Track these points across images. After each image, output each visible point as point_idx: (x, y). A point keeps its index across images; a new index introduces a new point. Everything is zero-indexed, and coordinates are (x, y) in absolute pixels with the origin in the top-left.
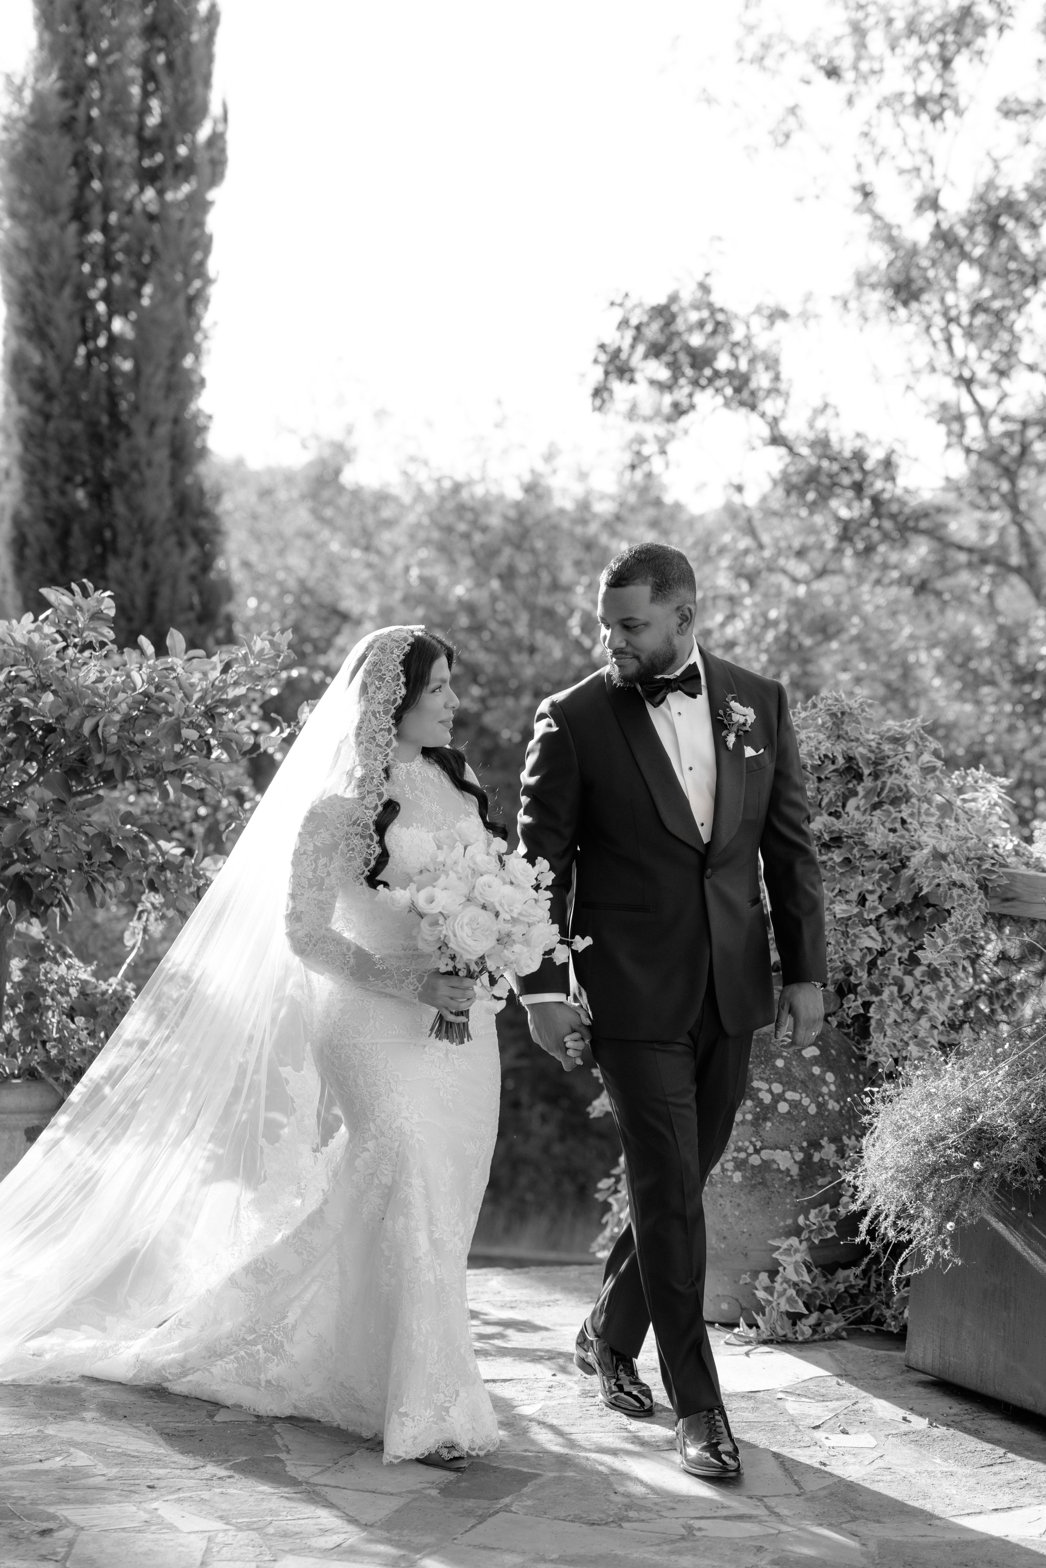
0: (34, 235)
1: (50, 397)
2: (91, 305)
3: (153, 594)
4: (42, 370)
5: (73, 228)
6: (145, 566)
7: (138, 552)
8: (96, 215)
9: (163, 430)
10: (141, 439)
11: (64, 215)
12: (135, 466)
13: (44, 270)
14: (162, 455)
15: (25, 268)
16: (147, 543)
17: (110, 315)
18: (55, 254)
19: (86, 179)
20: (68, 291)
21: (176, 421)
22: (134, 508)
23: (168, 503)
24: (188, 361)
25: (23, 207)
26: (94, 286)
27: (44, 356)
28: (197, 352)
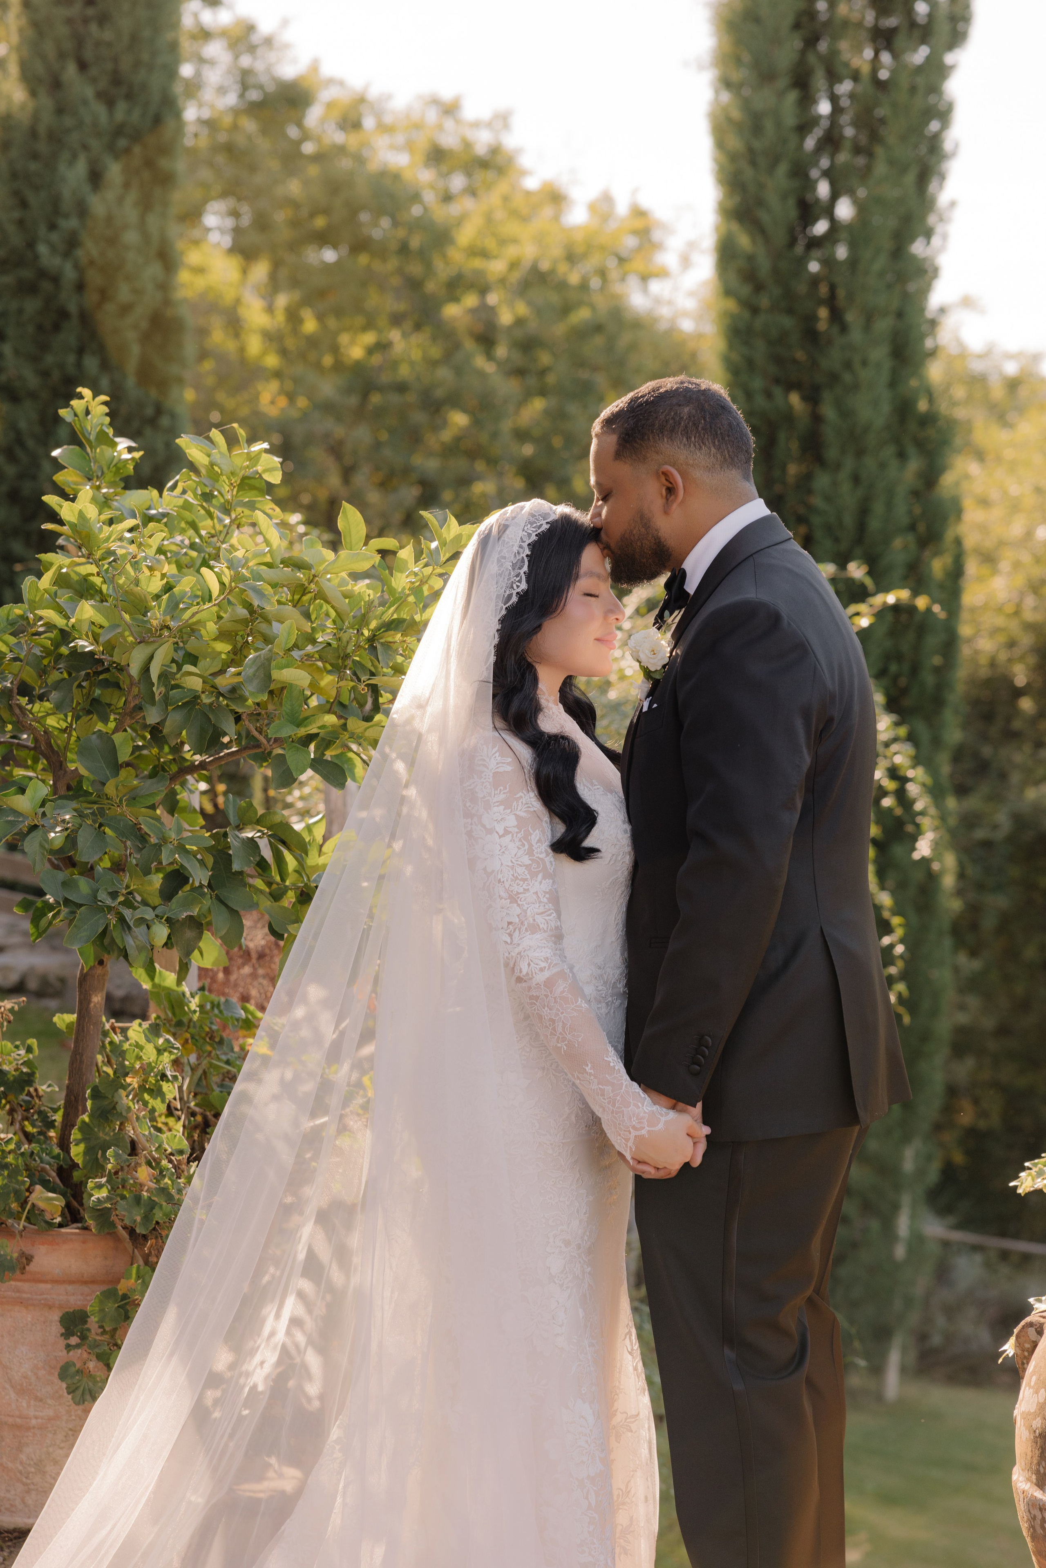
0: (746, 105)
1: (759, 288)
2: (811, 185)
3: (864, 511)
4: (751, 258)
5: (792, 97)
6: (856, 479)
7: (849, 463)
8: (820, 81)
9: (883, 325)
10: (856, 335)
11: (782, 82)
12: (848, 365)
13: (757, 145)
14: (880, 354)
15: (735, 143)
16: (860, 453)
17: (835, 196)
18: (769, 125)
19: (811, 41)
20: (783, 169)
21: (900, 315)
22: (846, 413)
23: (886, 408)
24: (918, 248)
25: (736, 76)
26: (816, 164)
27: (754, 241)
28: (928, 234)
